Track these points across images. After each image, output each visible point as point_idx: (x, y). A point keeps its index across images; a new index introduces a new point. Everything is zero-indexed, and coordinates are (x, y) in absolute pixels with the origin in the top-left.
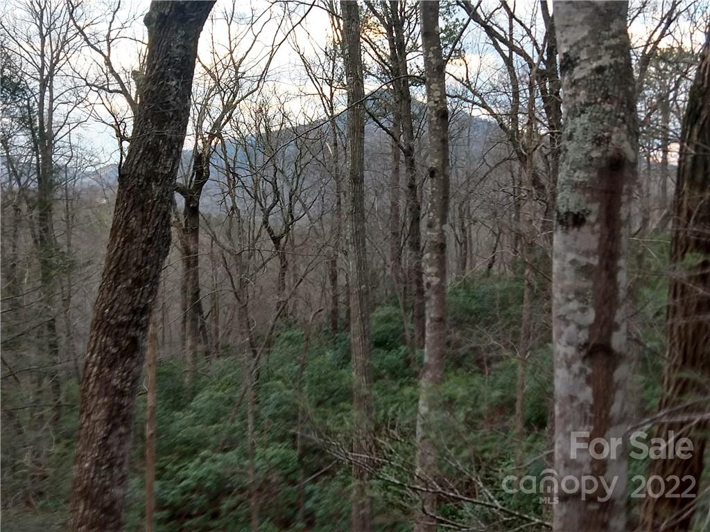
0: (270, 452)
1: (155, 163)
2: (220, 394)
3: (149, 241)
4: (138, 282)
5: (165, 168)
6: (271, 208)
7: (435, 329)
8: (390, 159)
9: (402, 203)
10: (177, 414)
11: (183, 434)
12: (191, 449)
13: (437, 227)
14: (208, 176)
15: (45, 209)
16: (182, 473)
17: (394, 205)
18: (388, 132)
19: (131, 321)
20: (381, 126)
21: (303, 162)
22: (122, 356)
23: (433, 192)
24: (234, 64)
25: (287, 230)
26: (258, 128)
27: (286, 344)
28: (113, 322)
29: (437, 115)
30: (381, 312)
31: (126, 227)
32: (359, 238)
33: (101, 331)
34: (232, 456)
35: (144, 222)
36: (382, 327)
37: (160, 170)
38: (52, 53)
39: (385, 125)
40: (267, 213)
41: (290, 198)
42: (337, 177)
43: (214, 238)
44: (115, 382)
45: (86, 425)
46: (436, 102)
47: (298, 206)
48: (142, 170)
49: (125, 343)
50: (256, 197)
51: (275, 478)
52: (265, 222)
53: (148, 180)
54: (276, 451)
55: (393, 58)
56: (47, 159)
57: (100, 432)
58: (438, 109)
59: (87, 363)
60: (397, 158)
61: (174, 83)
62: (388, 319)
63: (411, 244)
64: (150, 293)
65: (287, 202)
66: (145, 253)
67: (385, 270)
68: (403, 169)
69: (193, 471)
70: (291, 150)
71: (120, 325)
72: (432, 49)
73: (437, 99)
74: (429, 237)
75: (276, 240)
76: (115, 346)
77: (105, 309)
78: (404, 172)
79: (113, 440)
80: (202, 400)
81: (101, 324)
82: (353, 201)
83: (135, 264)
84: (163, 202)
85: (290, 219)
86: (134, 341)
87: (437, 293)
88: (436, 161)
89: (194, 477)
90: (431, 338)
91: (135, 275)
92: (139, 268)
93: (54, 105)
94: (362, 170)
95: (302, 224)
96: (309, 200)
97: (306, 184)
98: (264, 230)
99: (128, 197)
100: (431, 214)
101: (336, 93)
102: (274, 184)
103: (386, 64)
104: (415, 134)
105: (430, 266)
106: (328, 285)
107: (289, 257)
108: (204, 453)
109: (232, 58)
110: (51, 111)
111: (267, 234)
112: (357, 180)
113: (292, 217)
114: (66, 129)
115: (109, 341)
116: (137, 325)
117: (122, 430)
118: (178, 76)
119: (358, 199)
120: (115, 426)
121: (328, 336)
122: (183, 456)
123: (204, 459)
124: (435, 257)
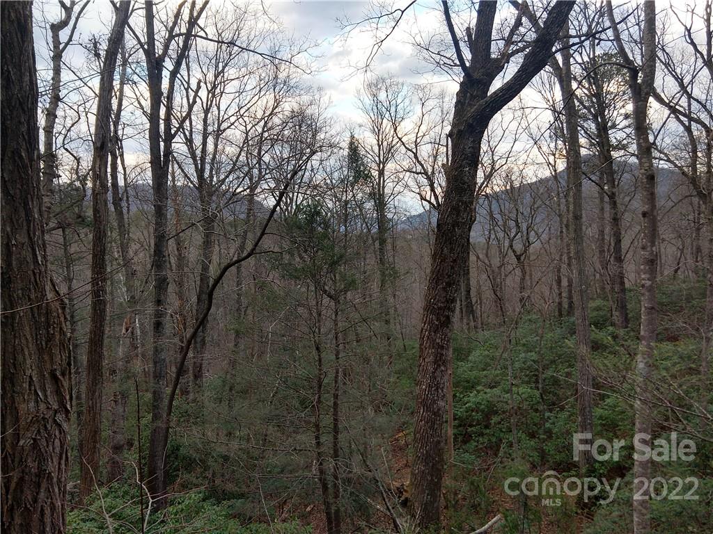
0: (521, 390)
1: (457, 216)
2: (487, 352)
3: (455, 261)
4: (449, 284)
5: (463, 219)
6: (515, 237)
7: (648, 313)
8: (597, 201)
9: (607, 230)
10: (460, 363)
11: (465, 376)
12: (471, 385)
13: (649, 249)
14: (475, 220)
15: (383, 242)
16: (466, 399)
17: (602, 232)
18: (597, 184)
19: (445, 307)
20: (590, 179)
21: (536, 206)
22: (441, 326)
23: (645, 226)
24: (491, 149)
25: (525, 251)
26: (506, 187)
27: (527, 324)
28: (436, 307)
29: (647, 178)
30: (592, 304)
31: (442, 253)
32: (579, 256)
33: (429, 312)
34: (496, 391)
35: (452, 250)
36: (595, 314)
37: (460, 220)
38: (384, 154)
39: (593, 179)
40: (512, 241)
41: (527, 230)
42: (559, 216)
43: (478, 257)
44: (438, 341)
45: (423, 364)
46: (646, 170)
47: (532, 233)
48: (450, 221)
49: (443, 319)
50: (505, 231)
51: (525, 406)
52: (511, 246)
53: (453, 226)
54: (524, 390)
55: (599, 136)
56: (383, 216)
57: (431, 369)
58: (648, 174)
59: (422, 329)
60: (602, 200)
61: (467, 169)
62: (598, 309)
63: (615, 258)
64: (456, 291)
65: (525, 233)
66: (452, 268)
67: (595, 275)
68: (607, 207)
69: (473, 398)
70: (528, 199)
71: (440, 308)
72: (642, 137)
73: (647, 168)
74: (643, 255)
75: (518, 258)
76: (437, 321)
77: (431, 299)
78: (608, 209)
79: (438, 373)
80: (475, 356)
81: (429, 308)
82: (575, 231)
83: (446, 274)
84: (462, 238)
85: (527, 244)
86: (448, 317)
87: (649, 291)
88: (647, 206)
89: (474, 403)
90: (645, 320)
91: (447, 281)
92: (449, 276)
93: (386, 184)
94: (581, 210)
95: (536, 246)
96: (541, 230)
97: (538, 220)
98: (510, 250)
99: (442, 236)
100: (644, 240)
101: (558, 161)
102: (516, 221)
103: (592, 138)
104: (616, 183)
105: (644, 274)
106: (555, 286)
107: (527, 269)
108: (479, 388)
109: (489, 145)
110: (384, 187)
111: (512, 254)
112: (577, 217)
113: (529, 242)
114: (392, 197)
115: (434, 317)
116: (449, 309)
117: (443, 368)
118: (470, 165)
119: (578, 230)
120: (439, 366)
121: (555, 320)
122: (466, 388)
123: (478, 392)
124: (647, 268)
